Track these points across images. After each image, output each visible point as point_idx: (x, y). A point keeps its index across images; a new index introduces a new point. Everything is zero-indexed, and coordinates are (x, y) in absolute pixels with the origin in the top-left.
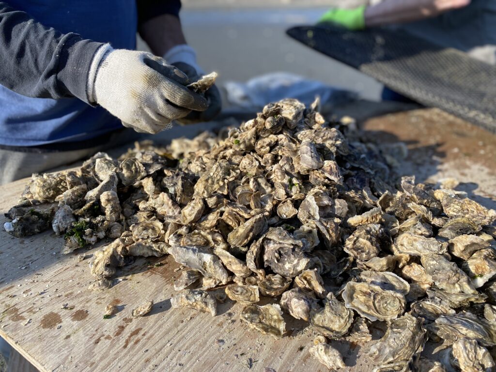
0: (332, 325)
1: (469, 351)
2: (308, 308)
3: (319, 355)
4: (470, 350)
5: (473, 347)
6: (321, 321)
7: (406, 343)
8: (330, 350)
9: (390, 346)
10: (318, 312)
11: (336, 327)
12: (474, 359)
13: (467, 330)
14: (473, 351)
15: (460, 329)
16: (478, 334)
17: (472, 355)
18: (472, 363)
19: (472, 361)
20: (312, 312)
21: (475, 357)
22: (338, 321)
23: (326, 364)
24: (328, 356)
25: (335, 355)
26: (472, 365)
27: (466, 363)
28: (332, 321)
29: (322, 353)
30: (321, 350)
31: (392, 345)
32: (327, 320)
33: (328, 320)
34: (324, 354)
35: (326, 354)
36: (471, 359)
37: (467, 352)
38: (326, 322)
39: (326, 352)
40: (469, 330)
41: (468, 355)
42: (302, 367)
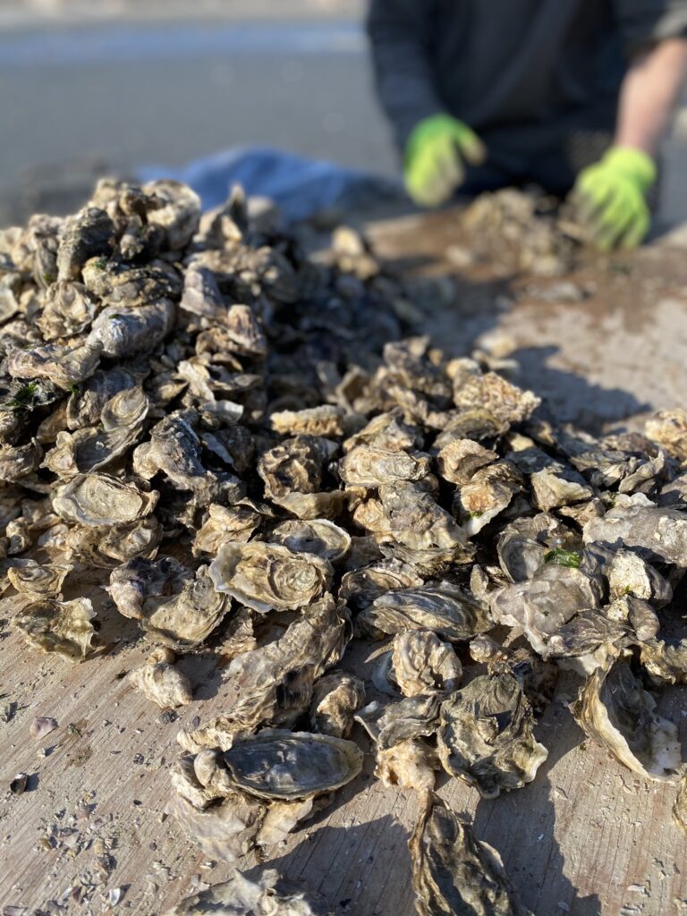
0: (180, 628)
1: (414, 653)
2: (140, 595)
3: (145, 684)
4: (417, 651)
5: (422, 644)
6: (163, 620)
7: (301, 648)
8: (164, 674)
9: (268, 658)
10: (161, 602)
11: (185, 632)
12: (423, 666)
13: (423, 615)
14: (423, 651)
15: (412, 613)
16: (443, 620)
17: (419, 659)
18: (416, 674)
19: (418, 670)
20: (151, 601)
21: (426, 662)
22: (194, 621)
23: (155, 700)
24: (159, 685)
25: (172, 683)
26: (416, 677)
27: (405, 675)
28: (184, 621)
29: (150, 680)
30: (149, 675)
31: (272, 654)
32: (174, 619)
33: (177, 619)
34: (153, 682)
35: (156, 681)
36: (417, 667)
37: (410, 654)
38: (173, 622)
39: (156, 679)
40: (428, 615)
41: (411, 661)
42: (111, 709)
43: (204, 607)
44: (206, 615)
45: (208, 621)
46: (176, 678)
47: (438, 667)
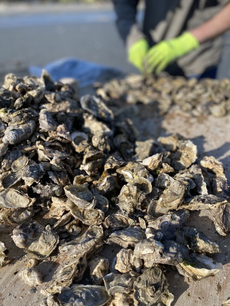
0: (40, 251)
1: (124, 258)
2: (24, 239)
3: (24, 277)
4: (125, 258)
5: (127, 254)
6: (33, 248)
7: (89, 248)
8: (32, 273)
9: (77, 249)
10: (33, 241)
11: (42, 252)
12: (128, 263)
14: (127, 257)
15: (122, 237)
16: (134, 238)
17: (126, 260)
18: (126, 266)
19: (126, 265)
20: (29, 241)
21: (129, 261)
22: (45, 248)
23: (28, 284)
24: (30, 278)
25: (34, 277)
26: (125, 268)
27: (121, 267)
28: (42, 248)
29: (26, 276)
30: (26, 274)
31: (79, 248)
32: (38, 247)
33: (39, 247)
34: (27, 277)
35: (28, 276)
36: (126, 264)
37: (123, 259)
38: (37, 248)
39: (28, 275)
40: (128, 237)
41: (123, 261)
42: (11, 288)
43: (49, 242)
44: (50, 245)
45: (51, 247)
46: (36, 275)
47: (133, 263)
